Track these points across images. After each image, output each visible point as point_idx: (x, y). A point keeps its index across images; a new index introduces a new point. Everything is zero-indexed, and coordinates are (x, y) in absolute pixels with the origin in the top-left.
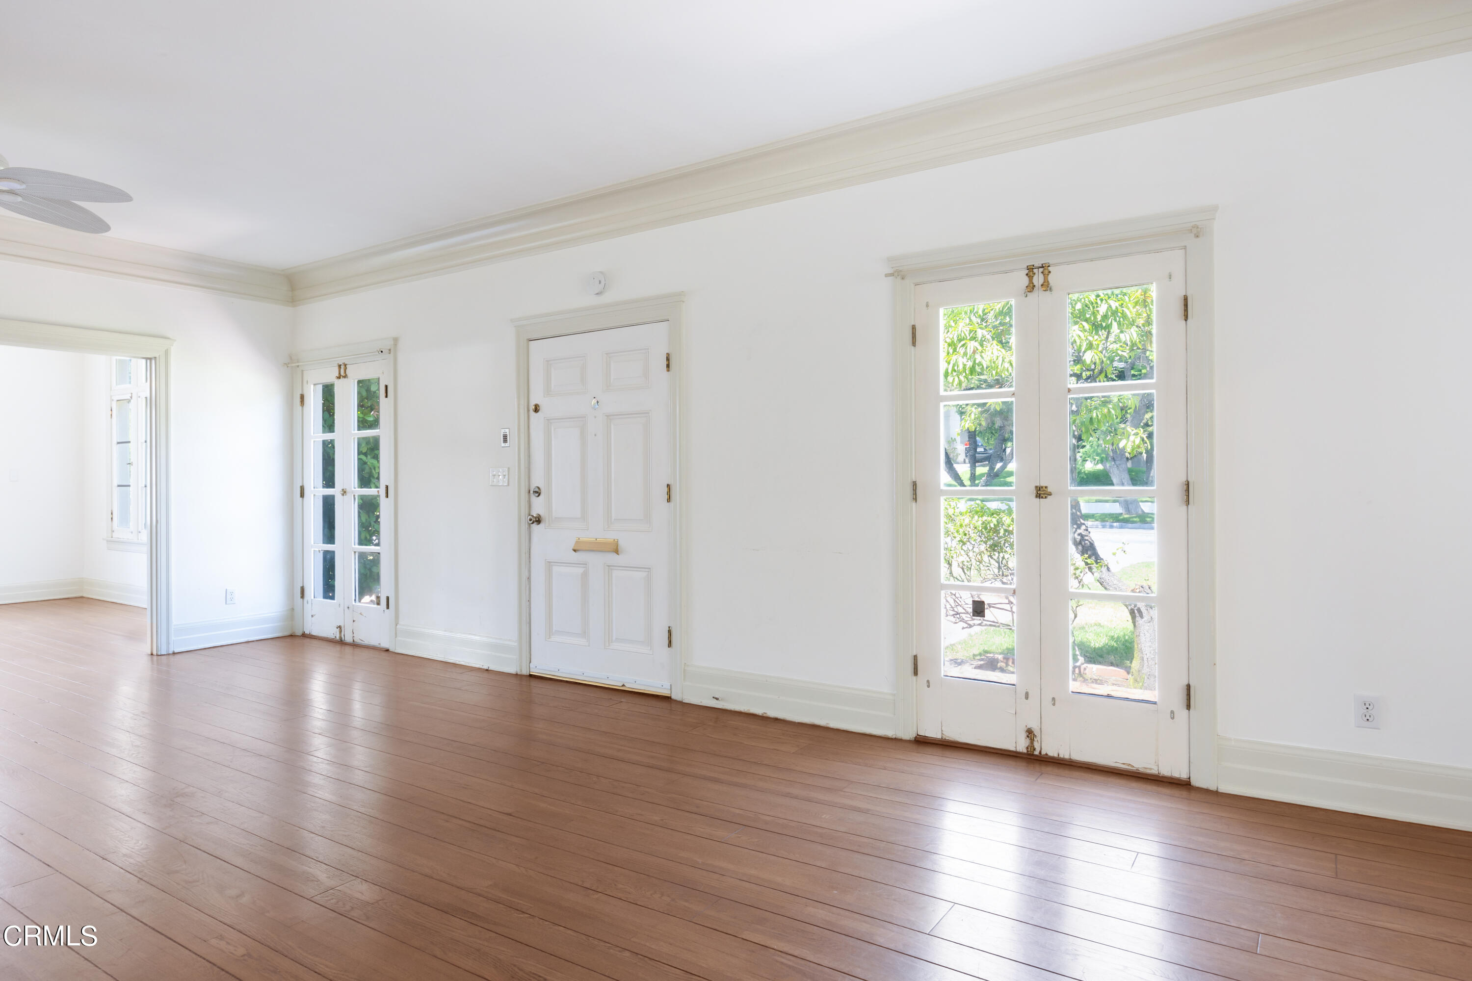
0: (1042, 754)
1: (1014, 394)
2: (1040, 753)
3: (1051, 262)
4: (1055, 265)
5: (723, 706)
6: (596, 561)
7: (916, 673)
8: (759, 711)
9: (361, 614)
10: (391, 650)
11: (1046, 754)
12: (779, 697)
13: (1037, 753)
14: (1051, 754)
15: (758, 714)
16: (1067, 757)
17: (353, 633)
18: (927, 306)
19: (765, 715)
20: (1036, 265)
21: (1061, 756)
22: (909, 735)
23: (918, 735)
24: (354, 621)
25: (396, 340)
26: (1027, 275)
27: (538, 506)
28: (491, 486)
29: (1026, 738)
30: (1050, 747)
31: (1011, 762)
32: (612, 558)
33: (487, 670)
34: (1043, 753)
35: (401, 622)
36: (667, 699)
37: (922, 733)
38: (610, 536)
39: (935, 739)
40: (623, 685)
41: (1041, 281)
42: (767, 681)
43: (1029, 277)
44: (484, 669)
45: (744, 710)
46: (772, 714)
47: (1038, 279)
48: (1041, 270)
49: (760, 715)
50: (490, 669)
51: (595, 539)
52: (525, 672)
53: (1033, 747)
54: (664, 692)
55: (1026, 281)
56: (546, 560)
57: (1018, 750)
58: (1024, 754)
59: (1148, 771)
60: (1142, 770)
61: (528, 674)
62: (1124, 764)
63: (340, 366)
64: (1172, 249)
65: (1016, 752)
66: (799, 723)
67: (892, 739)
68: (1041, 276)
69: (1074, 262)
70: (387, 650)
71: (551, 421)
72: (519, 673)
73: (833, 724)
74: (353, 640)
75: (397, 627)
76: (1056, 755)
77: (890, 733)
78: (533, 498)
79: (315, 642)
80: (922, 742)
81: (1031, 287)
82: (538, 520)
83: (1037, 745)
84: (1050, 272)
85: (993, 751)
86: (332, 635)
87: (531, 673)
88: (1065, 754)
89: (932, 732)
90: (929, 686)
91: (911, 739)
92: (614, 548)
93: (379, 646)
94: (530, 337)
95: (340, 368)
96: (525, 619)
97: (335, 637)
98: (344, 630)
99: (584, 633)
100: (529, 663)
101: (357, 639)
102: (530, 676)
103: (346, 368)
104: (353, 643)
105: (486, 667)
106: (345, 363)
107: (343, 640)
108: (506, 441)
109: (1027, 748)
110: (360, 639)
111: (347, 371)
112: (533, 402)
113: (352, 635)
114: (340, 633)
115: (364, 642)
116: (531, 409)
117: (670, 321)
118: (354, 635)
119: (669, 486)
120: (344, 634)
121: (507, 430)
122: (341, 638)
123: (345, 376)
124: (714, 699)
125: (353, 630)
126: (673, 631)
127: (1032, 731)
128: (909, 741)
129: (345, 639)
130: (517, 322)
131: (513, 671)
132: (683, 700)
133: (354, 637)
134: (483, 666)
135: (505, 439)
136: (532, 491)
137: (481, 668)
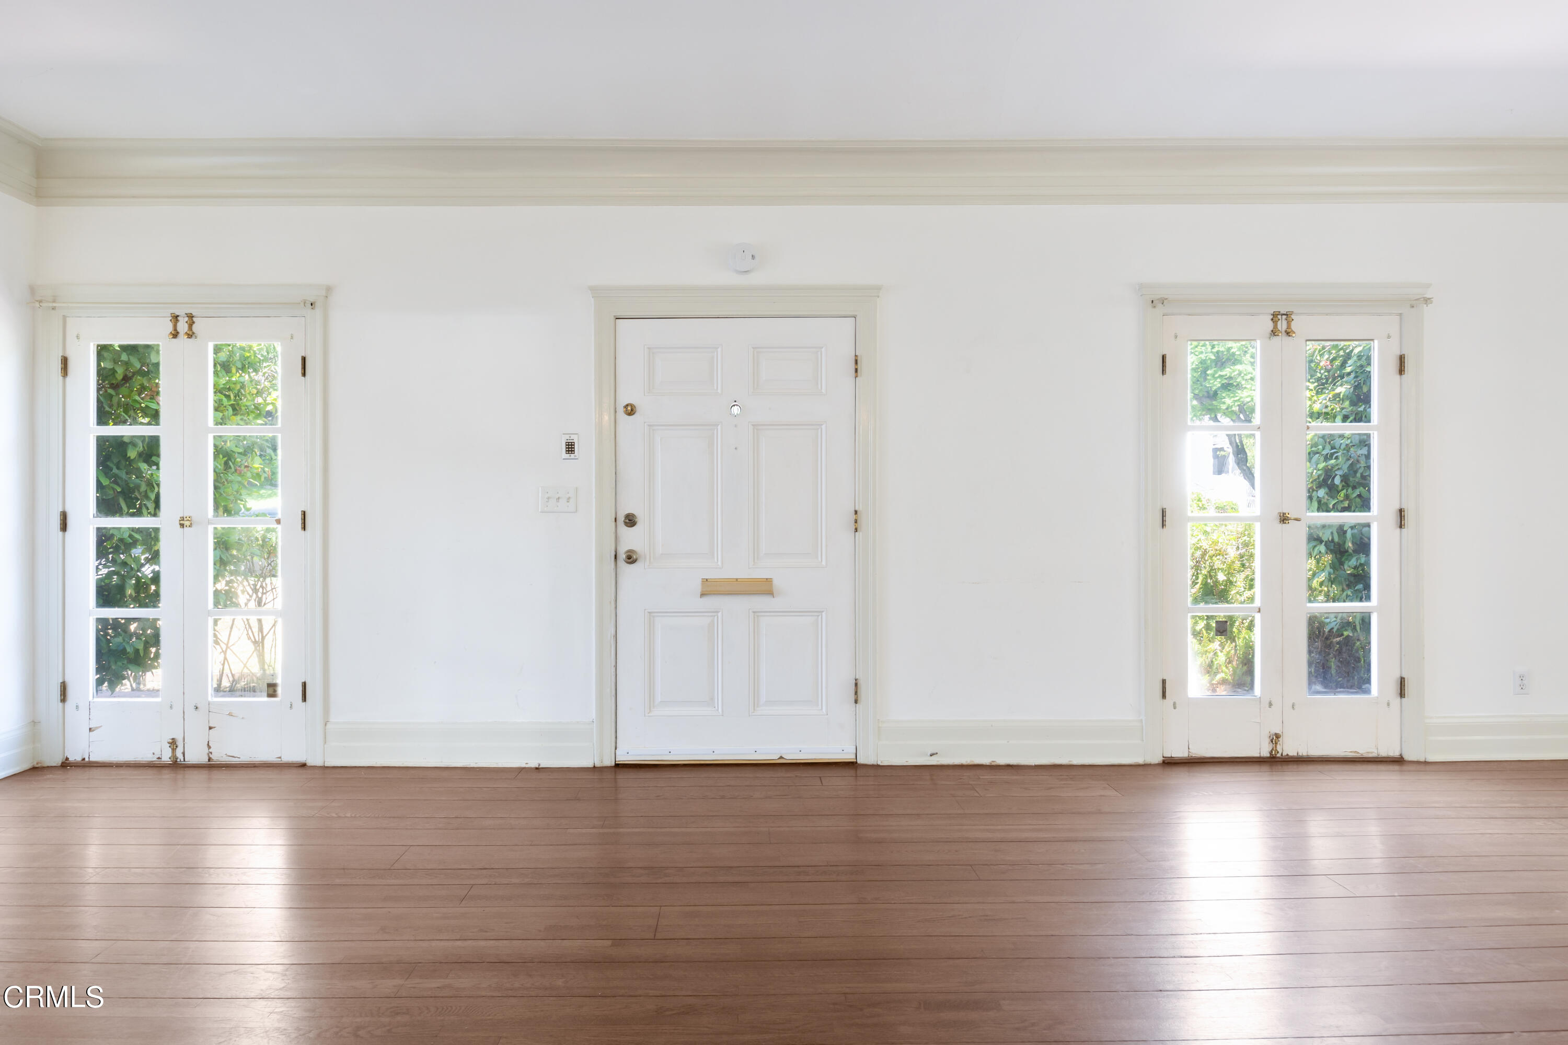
0: (1283, 755)
1: (1259, 428)
2: (1282, 755)
3: (1295, 311)
4: (1297, 314)
5: (938, 761)
6: (739, 608)
7: (1164, 696)
8: (986, 761)
9: (230, 714)
10: (310, 762)
11: (1287, 755)
12: (1008, 742)
13: (1279, 755)
14: (1291, 754)
15: (984, 764)
16: (1305, 754)
17: (209, 747)
18: (1176, 337)
19: (993, 764)
20: (1282, 312)
21: (1300, 754)
22: (1158, 759)
23: (1163, 757)
24: (210, 728)
25: (329, 289)
26: (1272, 319)
27: (631, 539)
28: (541, 512)
29: (1269, 743)
30: (1289, 748)
31: (1256, 768)
32: (762, 602)
33: (537, 768)
34: (1285, 754)
35: (333, 719)
36: (851, 765)
37: (1168, 755)
38: (756, 574)
39: (1181, 759)
40: (781, 758)
41: (1285, 327)
42: (992, 726)
43: (1274, 322)
44: (530, 769)
45: (967, 762)
46: (1002, 761)
47: (1282, 325)
48: (1284, 317)
49: (988, 764)
50: (540, 767)
51: (735, 580)
52: (609, 762)
53: (1277, 750)
54: (849, 757)
55: (1270, 326)
56: (646, 609)
57: (1262, 755)
58: (1267, 758)
59: (1370, 755)
60: (1365, 755)
61: (613, 764)
62: (1351, 752)
63: (175, 318)
64: (1390, 314)
65: (1260, 757)
66: (1035, 766)
67: (1143, 765)
68: (1285, 323)
69: (1312, 314)
70: (303, 765)
71: (653, 428)
72: (598, 765)
73: (1076, 761)
74: (209, 760)
75: (327, 727)
76: (1296, 754)
77: (1140, 761)
78: (624, 530)
79: (96, 772)
80: (1169, 763)
81: (1274, 333)
82: (631, 559)
83: (1279, 748)
84: (1293, 320)
85: (1244, 760)
86: (151, 755)
87: (617, 763)
88: (1303, 752)
89: (1179, 752)
90: (1175, 708)
91: (1160, 762)
92: (764, 588)
93: (280, 760)
94: (619, 314)
95: (177, 320)
96: (609, 690)
97: (159, 758)
98: (184, 744)
99: (712, 699)
100: (616, 749)
101: (219, 756)
102: (619, 766)
103: (194, 322)
104: (209, 763)
105: (533, 764)
106: (191, 314)
107: (180, 761)
108: (572, 451)
109: (1271, 752)
110: (228, 754)
111: (195, 328)
112: (623, 400)
113: (206, 751)
114: (174, 750)
115: (239, 758)
116: (621, 410)
117: (857, 318)
118: (210, 751)
119: (856, 512)
120: (182, 751)
121: (573, 437)
122: (175, 759)
123: (190, 335)
124: (931, 756)
125: (208, 742)
126: (861, 683)
127: (1278, 736)
128: (1158, 764)
129: (186, 760)
130: (599, 293)
131: (587, 763)
132: (879, 763)
133: (211, 753)
134: (527, 764)
135: (570, 448)
136: (621, 519)
137: (525, 768)
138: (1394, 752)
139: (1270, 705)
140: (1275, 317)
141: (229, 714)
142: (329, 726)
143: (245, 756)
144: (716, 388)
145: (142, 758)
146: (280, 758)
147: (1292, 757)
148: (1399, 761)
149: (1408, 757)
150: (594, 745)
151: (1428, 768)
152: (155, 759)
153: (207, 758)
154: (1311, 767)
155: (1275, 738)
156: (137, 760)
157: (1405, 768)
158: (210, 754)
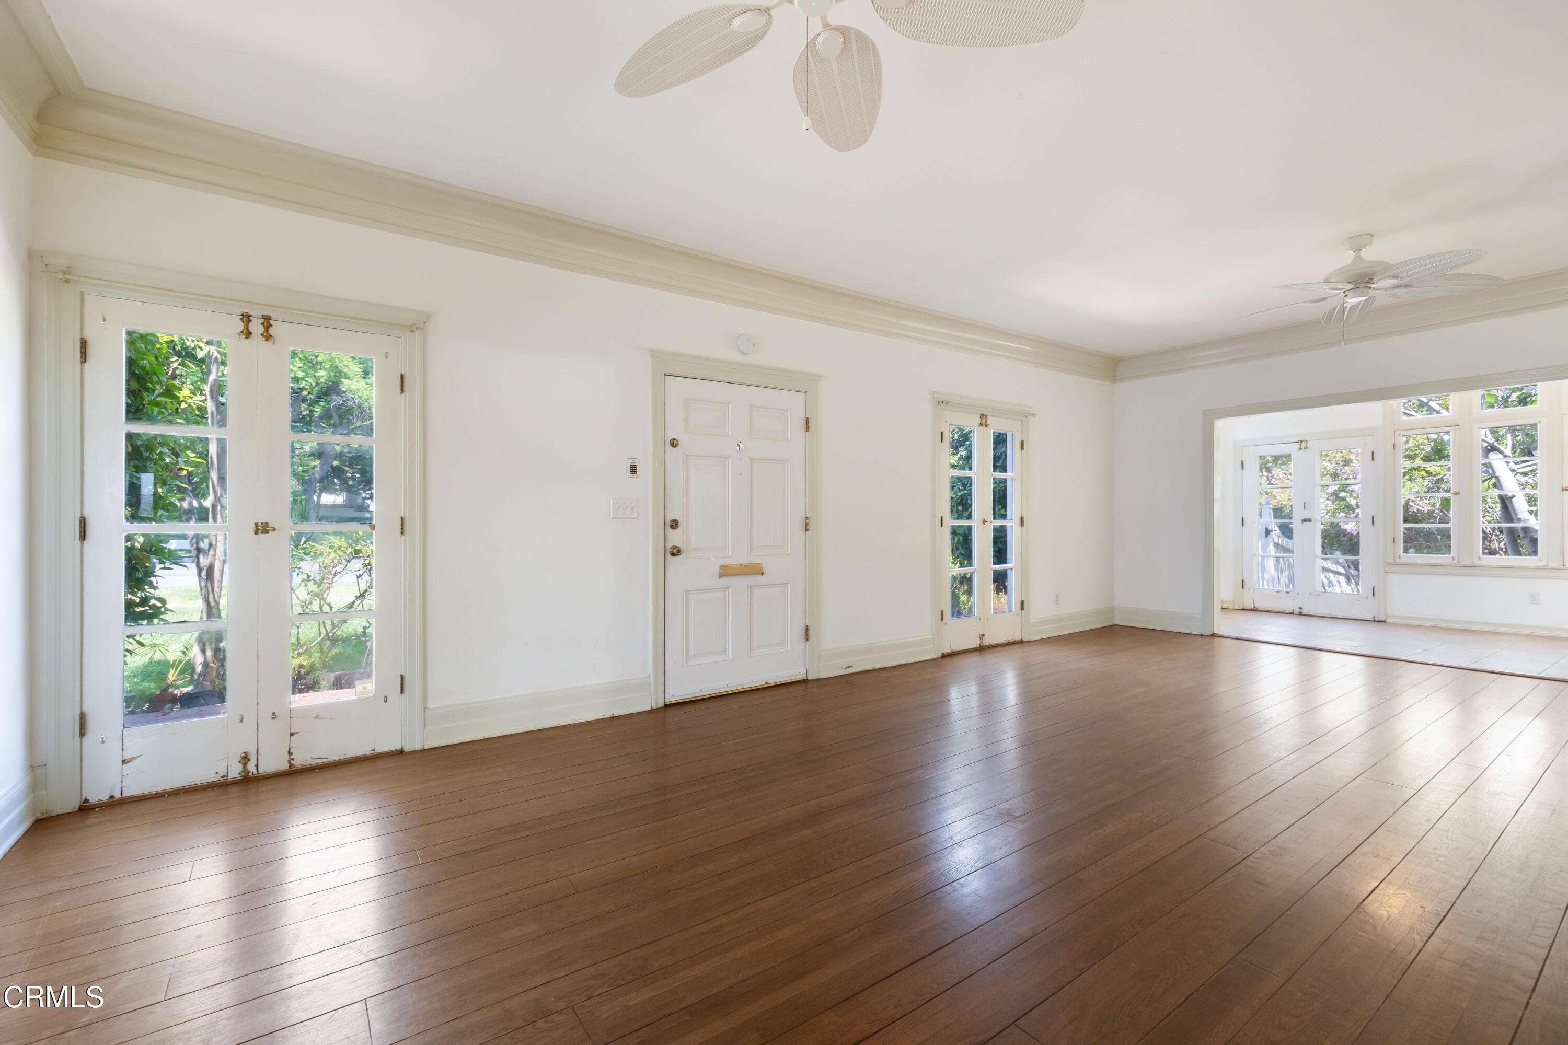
0: (985, 645)
5: (851, 671)
6: (740, 583)
7: (942, 619)
9: (317, 717)
10: (407, 748)
13: (983, 645)
19: (874, 668)
20: (985, 414)
22: (939, 655)
23: (942, 654)
27: (676, 539)
28: (612, 518)
29: (980, 640)
31: (975, 654)
32: (755, 579)
33: (612, 718)
36: (804, 681)
38: (754, 561)
39: (949, 654)
40: (767, 683)
41: (985, 422)
44: (607, 719)
46: (878, 666)
50: (614, 716)
51: (740, 564)
52: (661, 704)
54: (803, 676)
56: (684, 589)
57: (977, 647)
58: (979, 648)
61: (663, 705)
63: (248, 317)
67: (934, 660)
70: (400, 752)
71: (689, 457)
72: (654, 707)
73: (909, 661)
75: (426, 713)
78: (670, 531)
80: (944, 656)
82: (676, 552)
83: (983, 642)
85: (971, 650)
87: (666, 704)
89: (947, 650)
90: (946, 625)
92: (757, 570)
93: (374, 752)
94: (667, 372)
95: (250, 321)
96: (661, 651)
97: (224, 776)
98: (258, 756)
99: (725, 649)
100: (665, 694)
101: (302, 759)
102: (668, 706)
103: (271, 325)
104: (290, 769)
105: (608, 715)
106: (270, 316)
107: (253, 774)
108: (634, 472)
109: (980, 645)
110: (313, 757)
111: (272, 331)
112: (670, 437)
113: (288, 758)
114: (245, 765)
115: (327, 758)
116: (668, 443)
117: (808, 393)
118: (292, 757)
119: (807, 518)
120: (256, 763)
121: (635, 461)
122: (247, 774)
123: (267, 337)
124: (846, 668)
125: (289, 749)
126: (809, 627)
127: (983, 635)
128: (940, 658)
129: (260, 772)
130: (656, 355)
131: (647, 707)
132: (820, 677)
133: (293, 759)
134: (604, 715)
135: (633, 469)
136: (668, 523)
137: (602, 719)
138: (1018, 638)
139: (980, 619)
140: (982, 416)
141: (315, 717)
142: (427, 712)
143: (333, 756)
144: (727, 431)
145: (200, 780)
146: (374, 750)
147: (987, 646)
148: (1021, 642)
149: (1025, 640)
150: (651, 693)
151: (1032, 644)
152: (218, 778)
153: (288, 765)
154: (999, 649)
155: (982, 637)
156: (193, 783)
157: (1024, 645)
158: (291, 761)
